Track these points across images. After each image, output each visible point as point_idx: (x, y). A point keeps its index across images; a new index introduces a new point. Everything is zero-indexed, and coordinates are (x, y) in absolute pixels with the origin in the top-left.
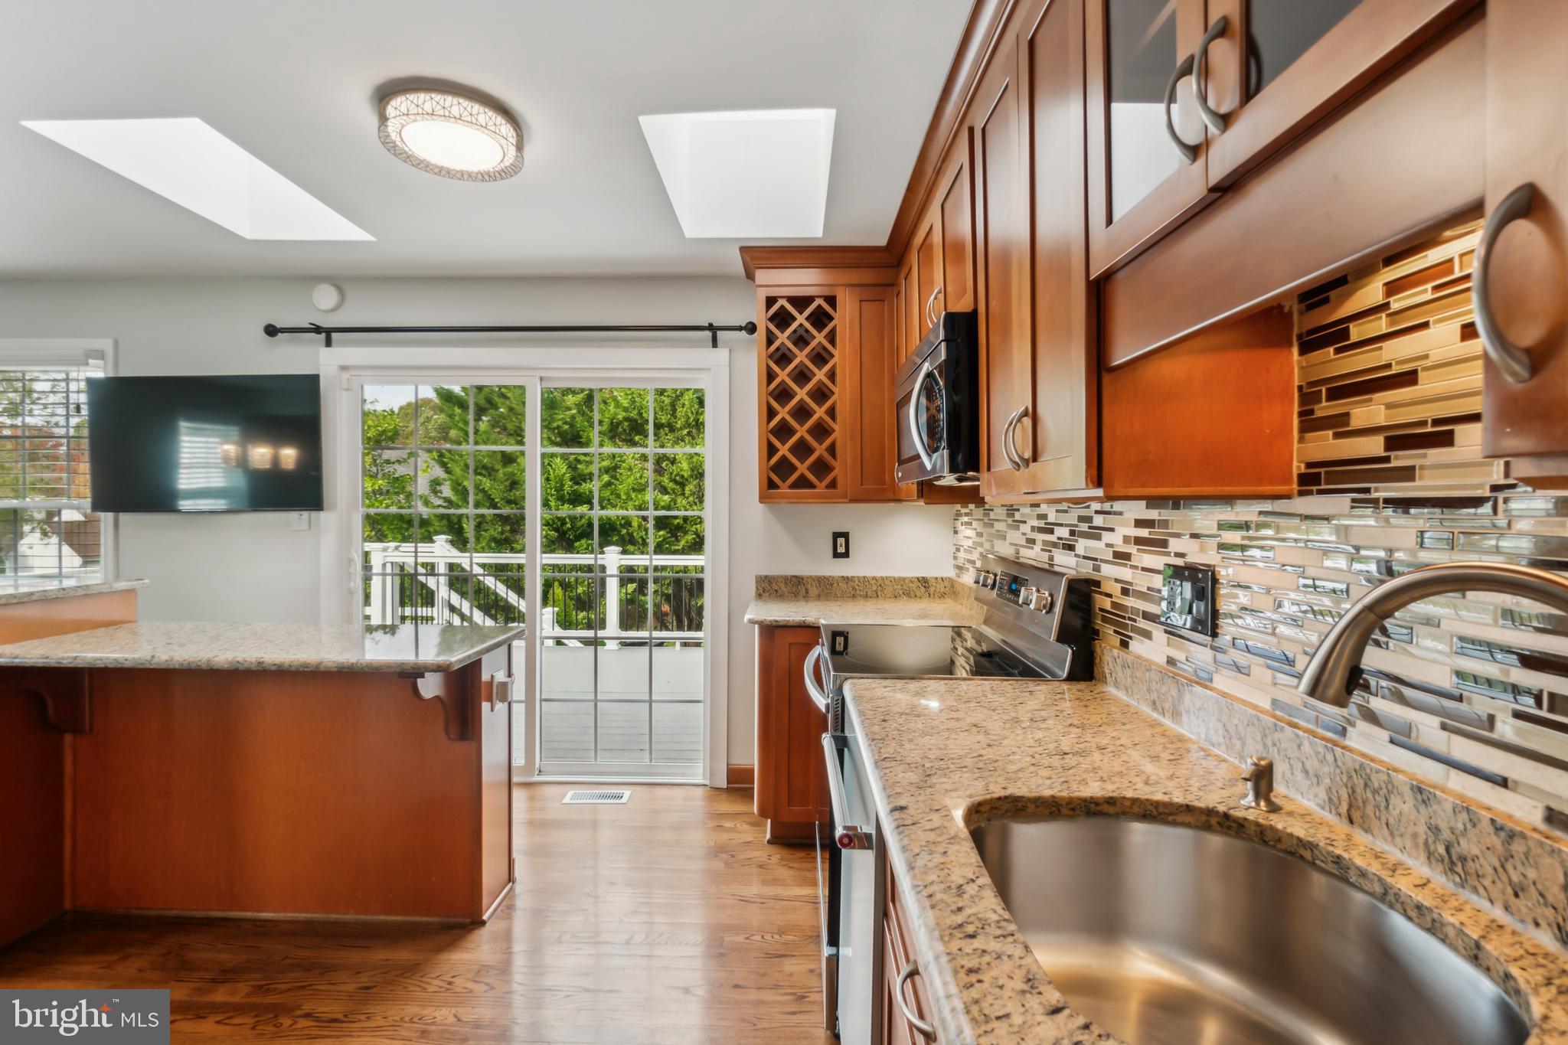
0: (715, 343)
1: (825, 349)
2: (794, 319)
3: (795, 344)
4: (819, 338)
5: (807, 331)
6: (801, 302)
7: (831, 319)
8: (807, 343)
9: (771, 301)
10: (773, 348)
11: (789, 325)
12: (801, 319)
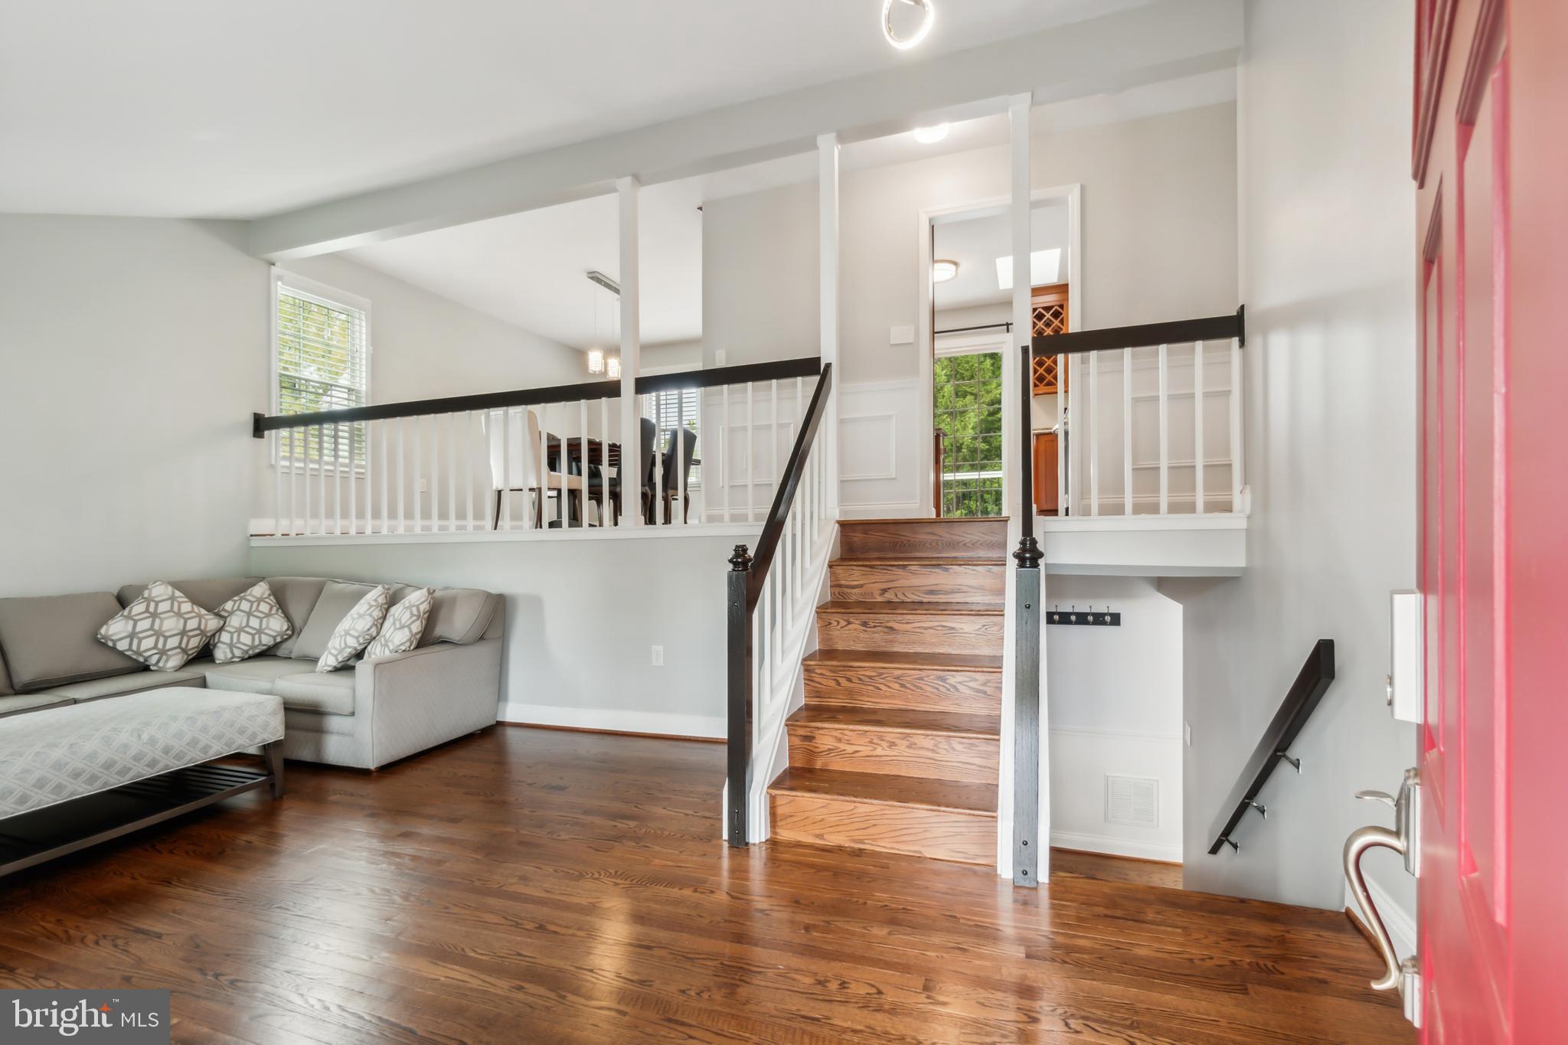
0: (1008, 331)
1: (1059, 327)
2: (1045, 316)
3: (1045, 326)
4: (1056, 322)
5: (1051, 320)
6: (1047, 309)
7: (1061, 314)
8: (1050, 326)
9: (1034, 310)
10: (1036, 329)
11: (1042, 319)
12: (1048, 315)
